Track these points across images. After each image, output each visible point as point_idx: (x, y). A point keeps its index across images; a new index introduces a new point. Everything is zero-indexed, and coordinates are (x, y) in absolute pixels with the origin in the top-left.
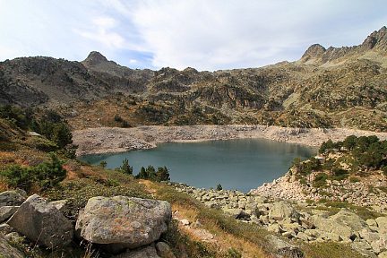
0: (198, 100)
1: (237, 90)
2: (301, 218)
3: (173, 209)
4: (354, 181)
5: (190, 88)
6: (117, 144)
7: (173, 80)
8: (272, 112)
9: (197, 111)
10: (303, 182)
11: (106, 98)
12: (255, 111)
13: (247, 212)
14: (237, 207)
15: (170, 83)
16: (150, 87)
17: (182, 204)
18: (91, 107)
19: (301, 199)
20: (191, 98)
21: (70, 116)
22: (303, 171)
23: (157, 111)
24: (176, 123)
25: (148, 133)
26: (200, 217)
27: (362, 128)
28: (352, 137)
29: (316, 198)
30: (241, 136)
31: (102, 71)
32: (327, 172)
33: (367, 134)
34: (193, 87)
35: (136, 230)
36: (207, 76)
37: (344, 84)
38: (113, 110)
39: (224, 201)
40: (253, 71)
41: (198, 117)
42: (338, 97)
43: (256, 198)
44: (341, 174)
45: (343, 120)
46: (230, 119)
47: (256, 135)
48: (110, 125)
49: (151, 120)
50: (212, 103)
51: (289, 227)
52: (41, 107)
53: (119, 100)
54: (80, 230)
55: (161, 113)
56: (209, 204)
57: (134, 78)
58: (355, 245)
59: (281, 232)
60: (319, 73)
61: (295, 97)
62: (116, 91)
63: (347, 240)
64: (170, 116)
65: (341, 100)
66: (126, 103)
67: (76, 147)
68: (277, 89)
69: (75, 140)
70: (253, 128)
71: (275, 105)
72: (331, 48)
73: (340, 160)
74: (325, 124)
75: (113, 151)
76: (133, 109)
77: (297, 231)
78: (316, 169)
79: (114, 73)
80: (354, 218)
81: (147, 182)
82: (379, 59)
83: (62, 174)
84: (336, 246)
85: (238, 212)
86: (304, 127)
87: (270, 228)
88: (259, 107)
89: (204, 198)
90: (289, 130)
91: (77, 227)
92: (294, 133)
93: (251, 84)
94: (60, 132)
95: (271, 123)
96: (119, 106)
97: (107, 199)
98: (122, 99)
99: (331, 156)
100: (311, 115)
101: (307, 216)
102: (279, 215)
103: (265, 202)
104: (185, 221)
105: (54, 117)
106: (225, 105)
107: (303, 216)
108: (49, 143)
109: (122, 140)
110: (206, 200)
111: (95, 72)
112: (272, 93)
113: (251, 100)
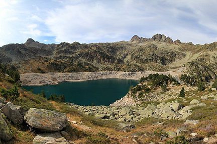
0: (80, 58)
1: (101, 53)
2: (134, 113)
3: (68, 116)
4: (153, 92)
5: (76, 52)
6: (38, 81)
7: (67, 49)
8: (119, 64)
9: (80, 64)
10: (134, 97)
11: (34, 59)
12: (110, 64)
13: (108, 115)
14: (103, 113)
15: (65, 50)
16: (55, 52)
17: (72, 114)
18: (28, 63)
19: (134, 104)
20: (77, 58)
21: (19, 67)
22: (134, 92)
23: (58, 65)
24: (69, 71)
25: (53, 76)
26: (82, 120)
27: (154, 71)
28: (151, 74)
29: (140, 102)
30: (104, 77)
31: (32, 46)
32: (143, 91)
33: (155, 73)
34: (78, 52)
35: (53, 125)
36: (85, 46)
37: (147, 53)
38: (36, 65)
39: (96, 111)
40: (109, 44)
41: (80, 68)
42: (145, 58)
43: (113, 108)
44: (148, 90)
45: (148, 68)
46: (98, 69)
47: (111, 77)
48: (35, 72)
49: (55, 70)
50: (88, 60)
51: (128, 117)
52: (9, 64)
53: (39, 59)
54: (26, 120)
55: (61, 66)
56: (87, 113)
57: (47, 48)
58: (154, 116)
59: (125, 120)
60: (138, 47)
61: (129, 57)
62: (38, 55)
63: (151, 115)
64: (65, 67)
65: (146, 59)
66: (43, 61)
67: (21, 82)
68: (121, 53)
69: (21, 79)
70: (110, 73)
71: (120, 61)
72: (142, 38)
73: (148, 84)
74: (142, 70)
75: (36, 85)
76: (46, 64)
77: (132, 118)
78: (139, 90)
79: (38, 47)
80: (153, 106)
81: (54, 102)
82: (157, 45)
83: (18, 95)
84: (147, 119)
85: (103, 115)
86: (134, 71)
87: (120, 120)
88: (113, 62)
89: (84, 110)
90: (127, 73)
91: (25, 118)
92: (129, 75)
93: (108, 50)
94: (16, 75)
95: (119, 70)
96: (40, 62)
97: (38, 110)
98: (41, 59)
99: (144, 83)
100: (136, 65)
101: (136, 111)
102: (124, 114)
103: (117, 109)
104: (74, 122)
105: (14, 68)
106: (95, 61)
107: (135, 112)
108: (12, 79)
109: (41, 80)
110: (86, 112)
111: (29, 48)
112: (119, 55)
113: (108, 58)
